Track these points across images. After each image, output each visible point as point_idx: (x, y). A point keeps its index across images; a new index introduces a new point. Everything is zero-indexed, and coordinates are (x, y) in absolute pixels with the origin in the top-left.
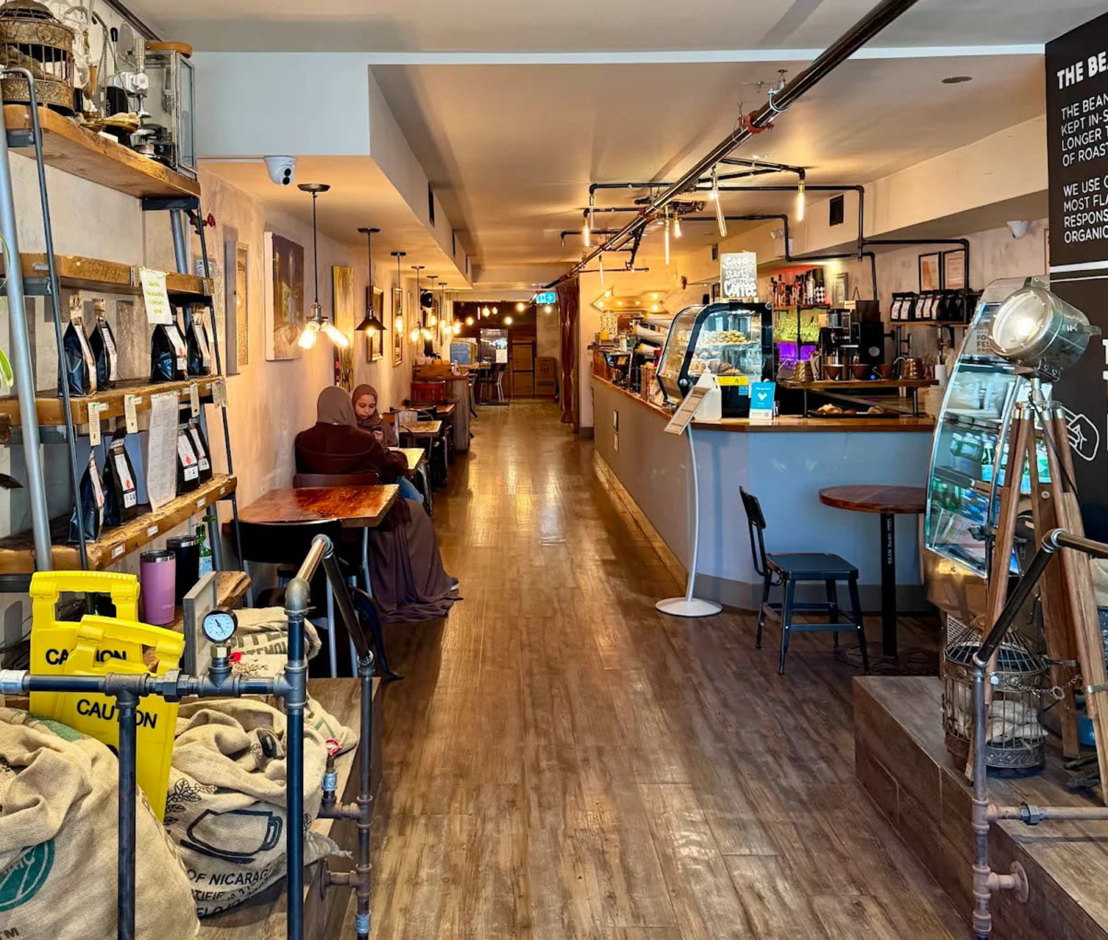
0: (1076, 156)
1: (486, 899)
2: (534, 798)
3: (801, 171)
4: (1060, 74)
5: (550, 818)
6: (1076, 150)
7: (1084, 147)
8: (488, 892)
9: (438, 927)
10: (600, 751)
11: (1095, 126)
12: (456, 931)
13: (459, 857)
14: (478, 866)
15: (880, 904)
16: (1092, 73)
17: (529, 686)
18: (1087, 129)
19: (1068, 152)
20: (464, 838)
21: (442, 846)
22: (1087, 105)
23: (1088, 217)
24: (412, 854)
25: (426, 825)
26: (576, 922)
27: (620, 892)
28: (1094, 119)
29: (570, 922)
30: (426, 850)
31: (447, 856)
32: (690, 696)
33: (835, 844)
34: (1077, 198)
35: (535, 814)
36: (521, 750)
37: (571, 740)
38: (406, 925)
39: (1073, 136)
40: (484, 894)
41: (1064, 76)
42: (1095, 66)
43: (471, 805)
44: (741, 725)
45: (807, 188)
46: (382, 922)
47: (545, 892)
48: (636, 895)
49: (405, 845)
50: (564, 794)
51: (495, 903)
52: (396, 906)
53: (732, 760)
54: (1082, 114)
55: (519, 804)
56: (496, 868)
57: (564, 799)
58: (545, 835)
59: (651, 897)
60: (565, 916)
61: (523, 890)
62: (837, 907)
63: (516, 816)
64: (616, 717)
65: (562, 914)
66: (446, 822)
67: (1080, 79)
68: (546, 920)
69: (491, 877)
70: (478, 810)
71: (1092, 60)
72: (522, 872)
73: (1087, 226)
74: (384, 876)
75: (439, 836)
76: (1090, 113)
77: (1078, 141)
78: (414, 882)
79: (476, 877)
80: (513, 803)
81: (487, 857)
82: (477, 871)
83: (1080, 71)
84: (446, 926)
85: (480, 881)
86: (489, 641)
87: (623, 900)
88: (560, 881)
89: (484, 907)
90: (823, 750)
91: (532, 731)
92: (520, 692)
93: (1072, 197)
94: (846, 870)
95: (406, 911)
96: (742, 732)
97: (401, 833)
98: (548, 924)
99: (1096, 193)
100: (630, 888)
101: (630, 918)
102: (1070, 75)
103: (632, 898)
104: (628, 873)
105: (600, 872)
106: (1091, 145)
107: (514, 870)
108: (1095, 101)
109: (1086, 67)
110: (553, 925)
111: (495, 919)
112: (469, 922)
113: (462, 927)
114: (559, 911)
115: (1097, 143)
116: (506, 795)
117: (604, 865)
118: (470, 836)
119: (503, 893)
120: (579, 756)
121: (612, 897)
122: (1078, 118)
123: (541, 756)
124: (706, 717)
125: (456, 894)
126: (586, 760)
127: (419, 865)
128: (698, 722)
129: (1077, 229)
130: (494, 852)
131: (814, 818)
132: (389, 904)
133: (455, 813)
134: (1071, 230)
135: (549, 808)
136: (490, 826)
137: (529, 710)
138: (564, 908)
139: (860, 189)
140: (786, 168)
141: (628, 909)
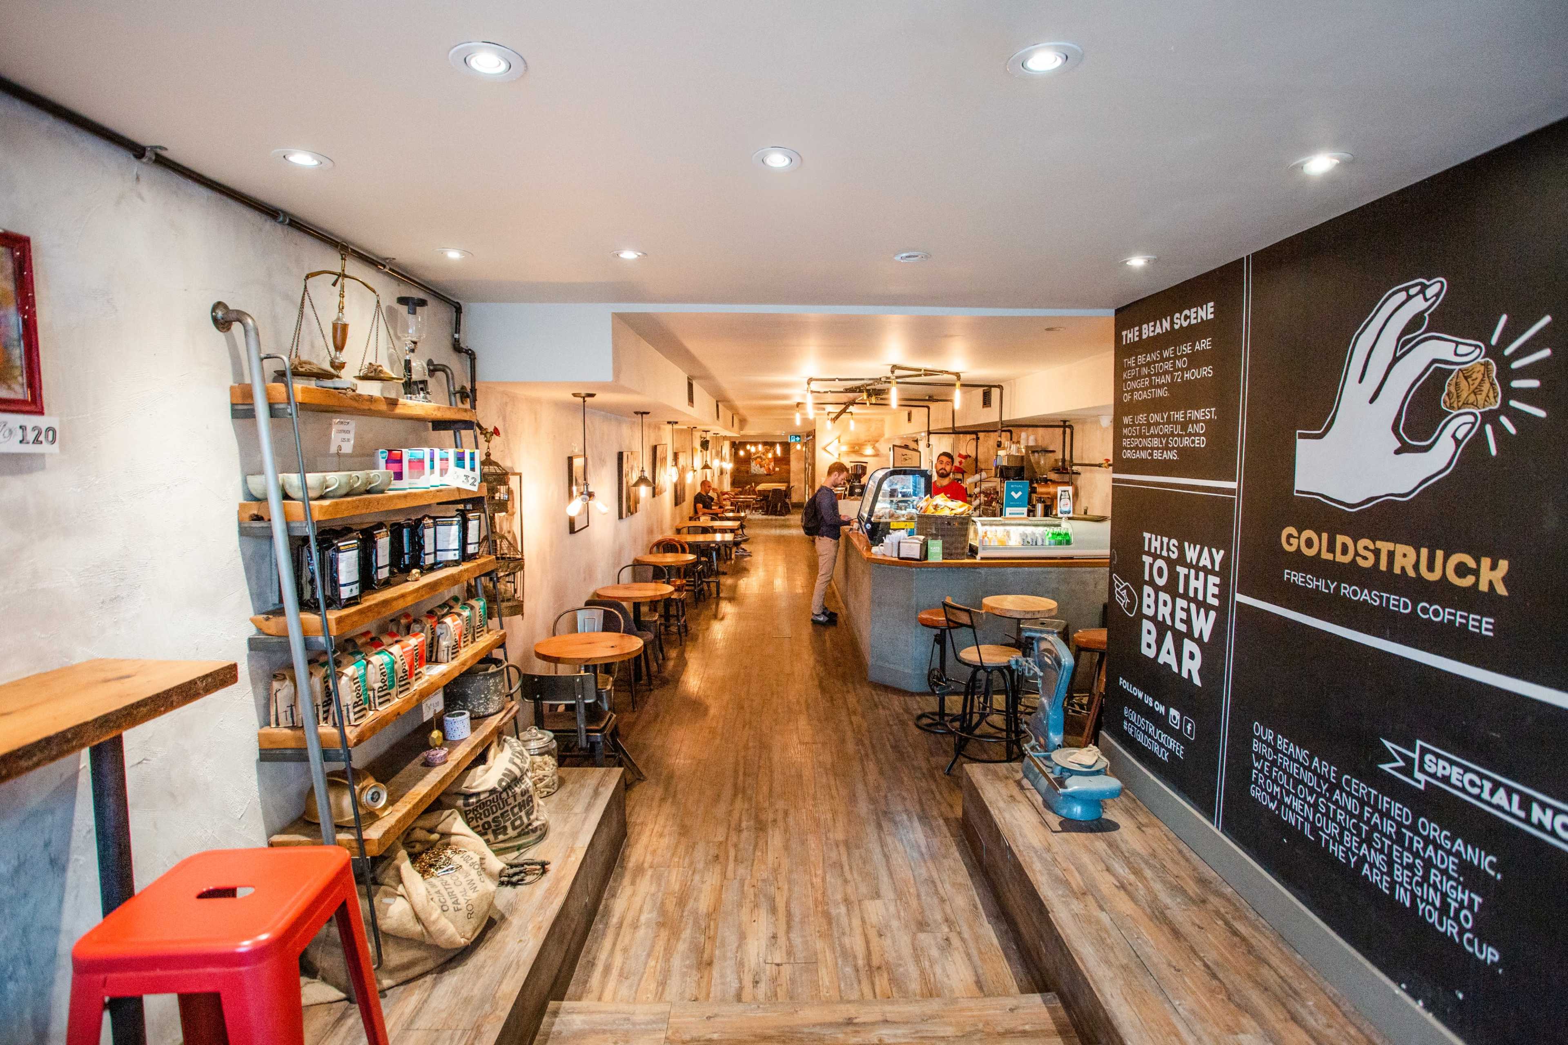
0: (1132, 395)
1: (685, 940)
2: (732, 853)
3: (958, 375)
4: (1124, 333)
5: (741, 870)
6: (1132, 391)
7: (1137, 390)
8: (687, 934)
9: (646, 964)
10: (786, 813)
11: (1145, 376)
12: (659, 967)
13: (671, 905)
14: (683, 911)
15: (963, 940)
16: (1144, 337)
17: (744, 757)
18: (1140, 377)
19: (1127, 392)
20: (677, 887)
21: (660, 894)
22: (1141, 359)
23: (1138, 442)
24: (638, 900)
25: (652, 876)
26: (746, 960)
27: (781, 934)
28: (1145, 371)
29: (742, 959)
30: (648, 899)
31: (663, 904)
32: (857, 767)
33: (939, 889)
34: (1132, 426)
35: (731, 866)
36: (730, 813)
37: (766, 804)
38: (624, 963)
39: (1130, 380)
40: (683, 936)
41: (1126, 335)
42: (1146, 331)
43: (687, 860)
44: (890, 789)
45: (963, 385)
46: (607, 960)
47: (727, 934)
48: (792, 935)
49: (634, 894)
50: (754, 850)
51: (691, 943)
52: (619, 947)
53: (878, 818)
54: (1137, 366)
55: (721, 859)
56: (695, 912)
57: (754, 854)
58: (736, 884)
59: (803, 936)
60: (739, 955)
61: (712, 933)
62: (932, 942)
63: (718, 868)
64: (802, 784)
65: (737, 952)
66: (666, 874)
67: (1137, 339)
68: (724, 958)
69: (691, 922)
70: (691, 863)
71: (1145, 326)
72: (714, 916)
73: (1137, 448)
74: (614, 920)
75: (659, 885)
76: (1142, 365)
77: (1134, 385)
78: (635, 926)
79: (681, 922)
80: (717, 857)
81: (691, 904)
82: (682, 916)
83: (1137, 333)
84: (652, 963)
85: (682, 925)
86: (721, 720)
87: (782, 940)
88: (740, 925)
89: (682, 947)
90: (943, 810)
91: (740, 796)
92: (737, 763)
93: (1128, 426)
94: (943, 910)
95: (625, 950)
96: (889, 795)
97: (633, 883)
98: (726, 961)
99: (1143, 424)
100: (789, 928)
101: (784, 955)
102: (1130, 336)
103: (789, 939)
104: (789, 915)
105: (770, 916)
106: (1143, 390)
107: (709, 915)
108: (1145, 357)
109: (1140, 331)
110: (728, 962)
111: (688, 958)
112: (669, 960)
113: (663, 965)
114: (734, 950)
115: (1146, 389)
116: (713, 851)
117: (773, 910)
118: (681, 885)
119: (698, 935)
120: (771, 817)
121: (774, 937)
122: (1135, 368)
123: (743, 818)
124: (866, 785)
125: (664, 934)
126: (775, 821)
127: (641, 910)
128: (860, 787)
129: (1131, 449)
130: (696, 900)
131: (928, 868)
132: (614, 944)
133: (674, 866)
134: (1127, 449)
135: (742, 862)
136: (697, 878)
137: (741, 778)
138: (739, 946)
139: (1000, 387)
140: (947, 372)
141: (784, 947)
